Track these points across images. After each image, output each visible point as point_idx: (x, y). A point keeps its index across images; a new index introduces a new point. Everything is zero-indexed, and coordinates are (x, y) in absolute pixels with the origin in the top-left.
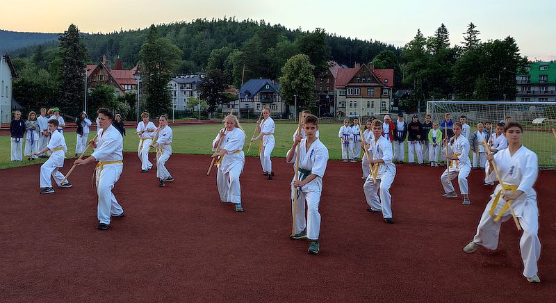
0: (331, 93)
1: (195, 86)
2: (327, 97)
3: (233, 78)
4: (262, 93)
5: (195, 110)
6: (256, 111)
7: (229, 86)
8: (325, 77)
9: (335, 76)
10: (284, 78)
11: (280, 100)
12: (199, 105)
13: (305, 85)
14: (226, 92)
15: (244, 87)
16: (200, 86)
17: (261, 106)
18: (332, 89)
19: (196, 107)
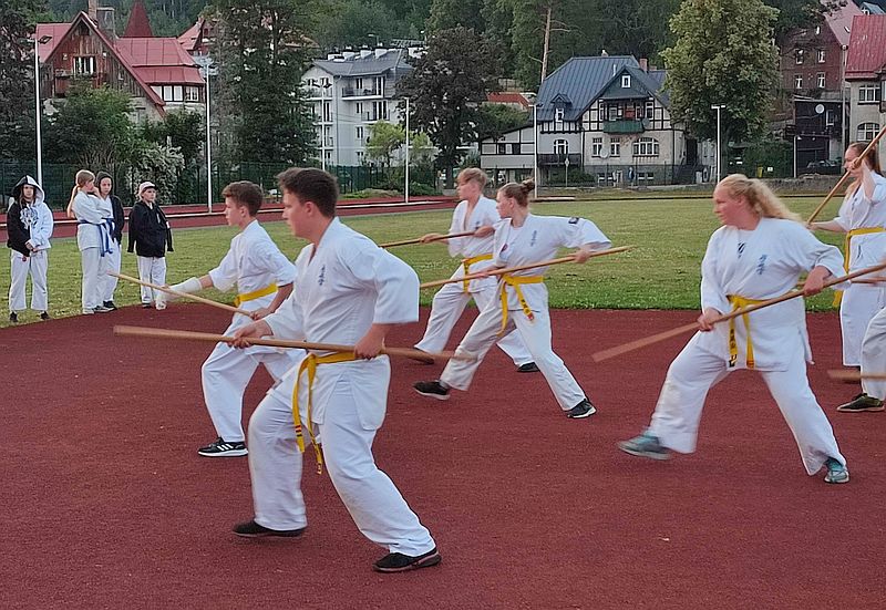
0: (832, 97)
1: (390, 84)
2: (820, 109)
3: (512, 57)
4: (609, 104)
5: (394, 163)
6: (590, 161)
7: (502, 82)
8: (814, 44)
9: (843, 40)
10: (679, 52)
11: (667, 125)
12: (405, 147)
13: (747, 73)
14: (492, 102)
15: (551, 85)
16: (407, 86)
17: (606, 144)
18: (833, 84)
19: (396, 153)
